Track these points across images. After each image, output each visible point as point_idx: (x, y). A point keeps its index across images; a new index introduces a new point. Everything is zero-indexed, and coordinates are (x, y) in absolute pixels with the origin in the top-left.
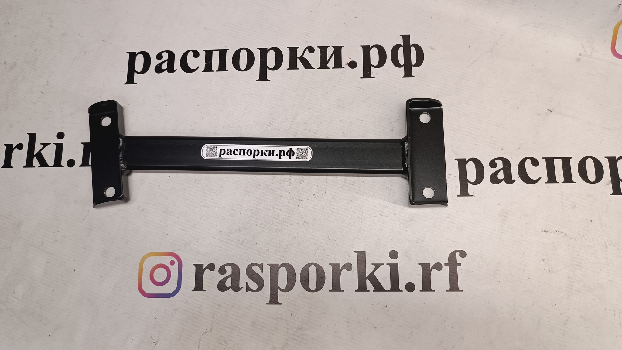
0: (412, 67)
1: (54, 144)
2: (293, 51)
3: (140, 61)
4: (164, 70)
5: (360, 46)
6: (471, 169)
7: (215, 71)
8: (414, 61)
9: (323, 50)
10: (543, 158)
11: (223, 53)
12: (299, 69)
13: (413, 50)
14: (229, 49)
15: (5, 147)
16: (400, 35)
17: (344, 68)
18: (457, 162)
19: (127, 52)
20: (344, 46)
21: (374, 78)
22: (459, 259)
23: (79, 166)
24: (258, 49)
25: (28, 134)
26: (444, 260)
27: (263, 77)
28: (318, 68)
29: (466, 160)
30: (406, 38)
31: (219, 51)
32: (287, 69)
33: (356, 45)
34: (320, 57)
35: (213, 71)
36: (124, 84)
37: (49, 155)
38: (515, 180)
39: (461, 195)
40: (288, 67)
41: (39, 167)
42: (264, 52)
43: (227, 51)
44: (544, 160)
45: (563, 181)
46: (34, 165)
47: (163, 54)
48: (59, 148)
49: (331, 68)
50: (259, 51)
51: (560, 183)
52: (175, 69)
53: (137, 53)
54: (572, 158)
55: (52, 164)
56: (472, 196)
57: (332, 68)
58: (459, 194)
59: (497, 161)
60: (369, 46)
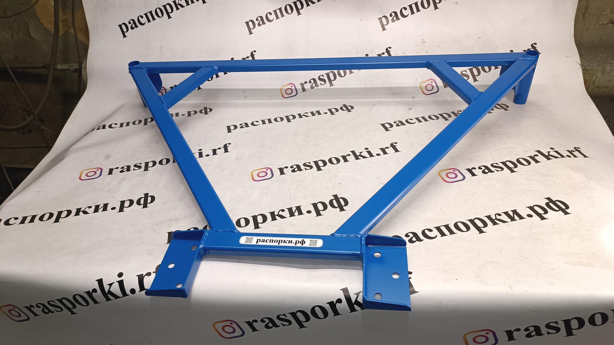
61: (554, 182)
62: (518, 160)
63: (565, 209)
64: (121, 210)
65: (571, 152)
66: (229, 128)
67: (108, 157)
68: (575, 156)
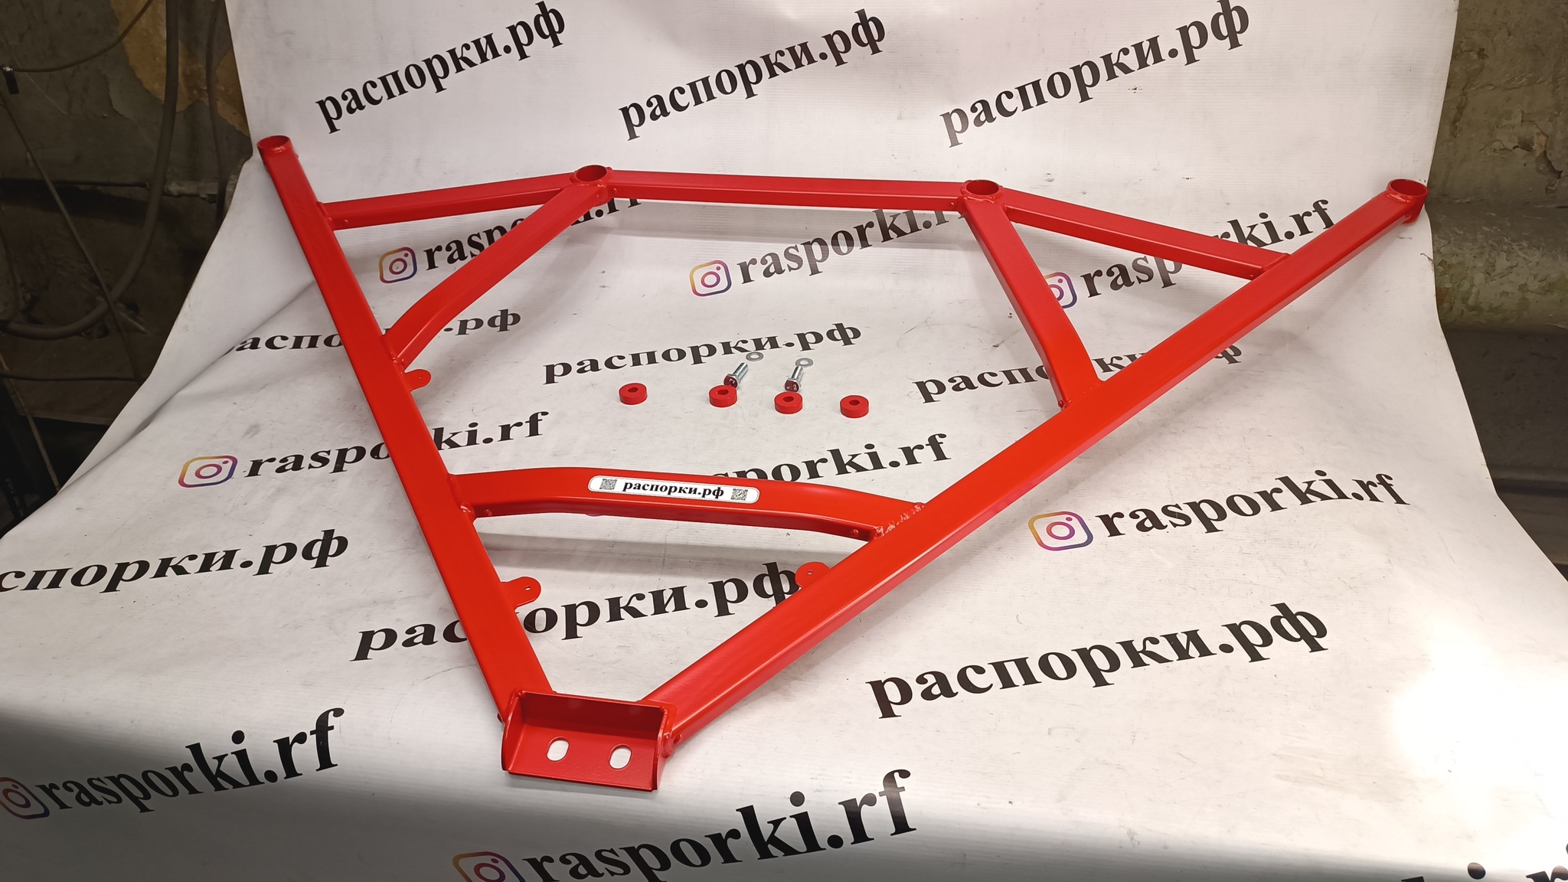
61: (1306, 563)
62: (1231, 501)
63: (1316, 637)
64: (264, 569)
65: (1365, 486)
66: (550, 369)
67: (254, 429)
68: (1373, 498)
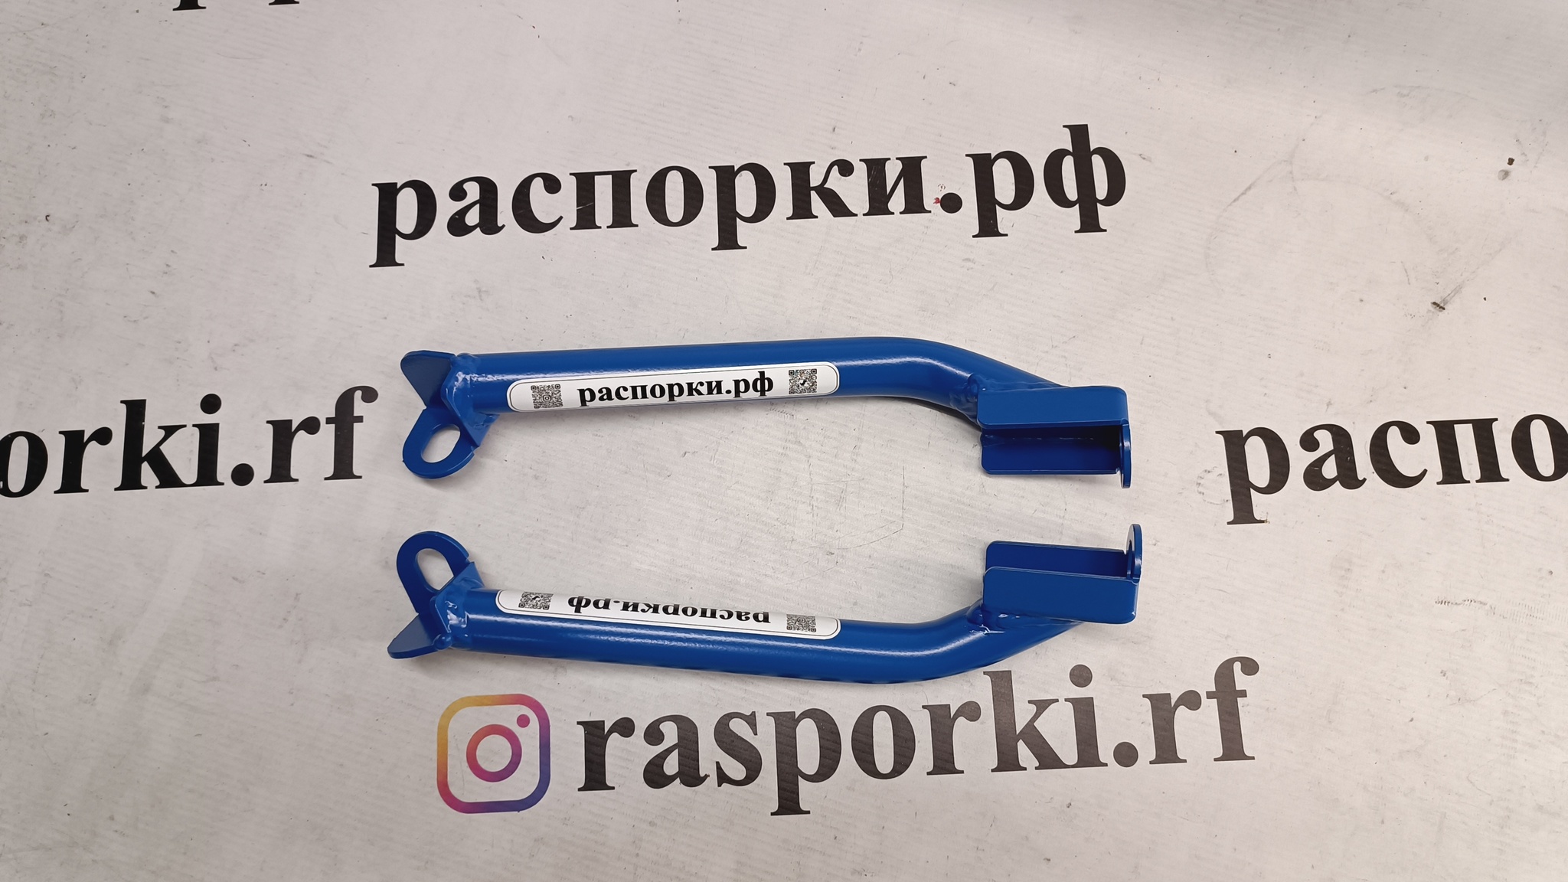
0: (1098, 205)
1: (194, 426)
2: (800, 171)
3: (407, 207)
4: (473, 228)
5: (967, 155)
6: (1257, 454)
7: (604, 227)
8: (1101, 190)
9: (876, 167)
10: (1428, 423)
11: (621, 181)
12: (816, 217)
13: (1098, 163)
14: (635, 171)
15: (63, 438)
16: (1064, 126)
17: (930, 212)
18: (1221, 438)
19: (373, 185)
20: (926, 157)
21: (1006, 235)
22: (1241, 681)
23: (266, 482)
24: (710, 167)
25: (122, 402)
26: (1206, 684)
27: (728, 240)
28: (864, 215)
29: (1244, 434)
30: (1079, 133)
31: (611, 176)
32: (788, 219)
33: (956, 154)
34: (869, 184)
35: (600, 227)
36: (371, 266)
37: (183, 454)
38: (1365, 480)
39: (1236, 521)
40: (790, 213)
41: (157, 487)
42: (726, 176)
43: (633, 175)
44: (1431, 427)
45: (1478, 477)
46: (143, 483)
47: (466, 186)
48: (209, 436)
49: (897, 213)
50: (713, 173)
51: (1473, 482)
52: (500, 225)
53: (398, 186)
54: (1496, 420)
55: (193, 479)
56: (1263, 522)
57: (901, 213)
58: (1231, 518)
59: (1318, 435)
60: (990, 154)
